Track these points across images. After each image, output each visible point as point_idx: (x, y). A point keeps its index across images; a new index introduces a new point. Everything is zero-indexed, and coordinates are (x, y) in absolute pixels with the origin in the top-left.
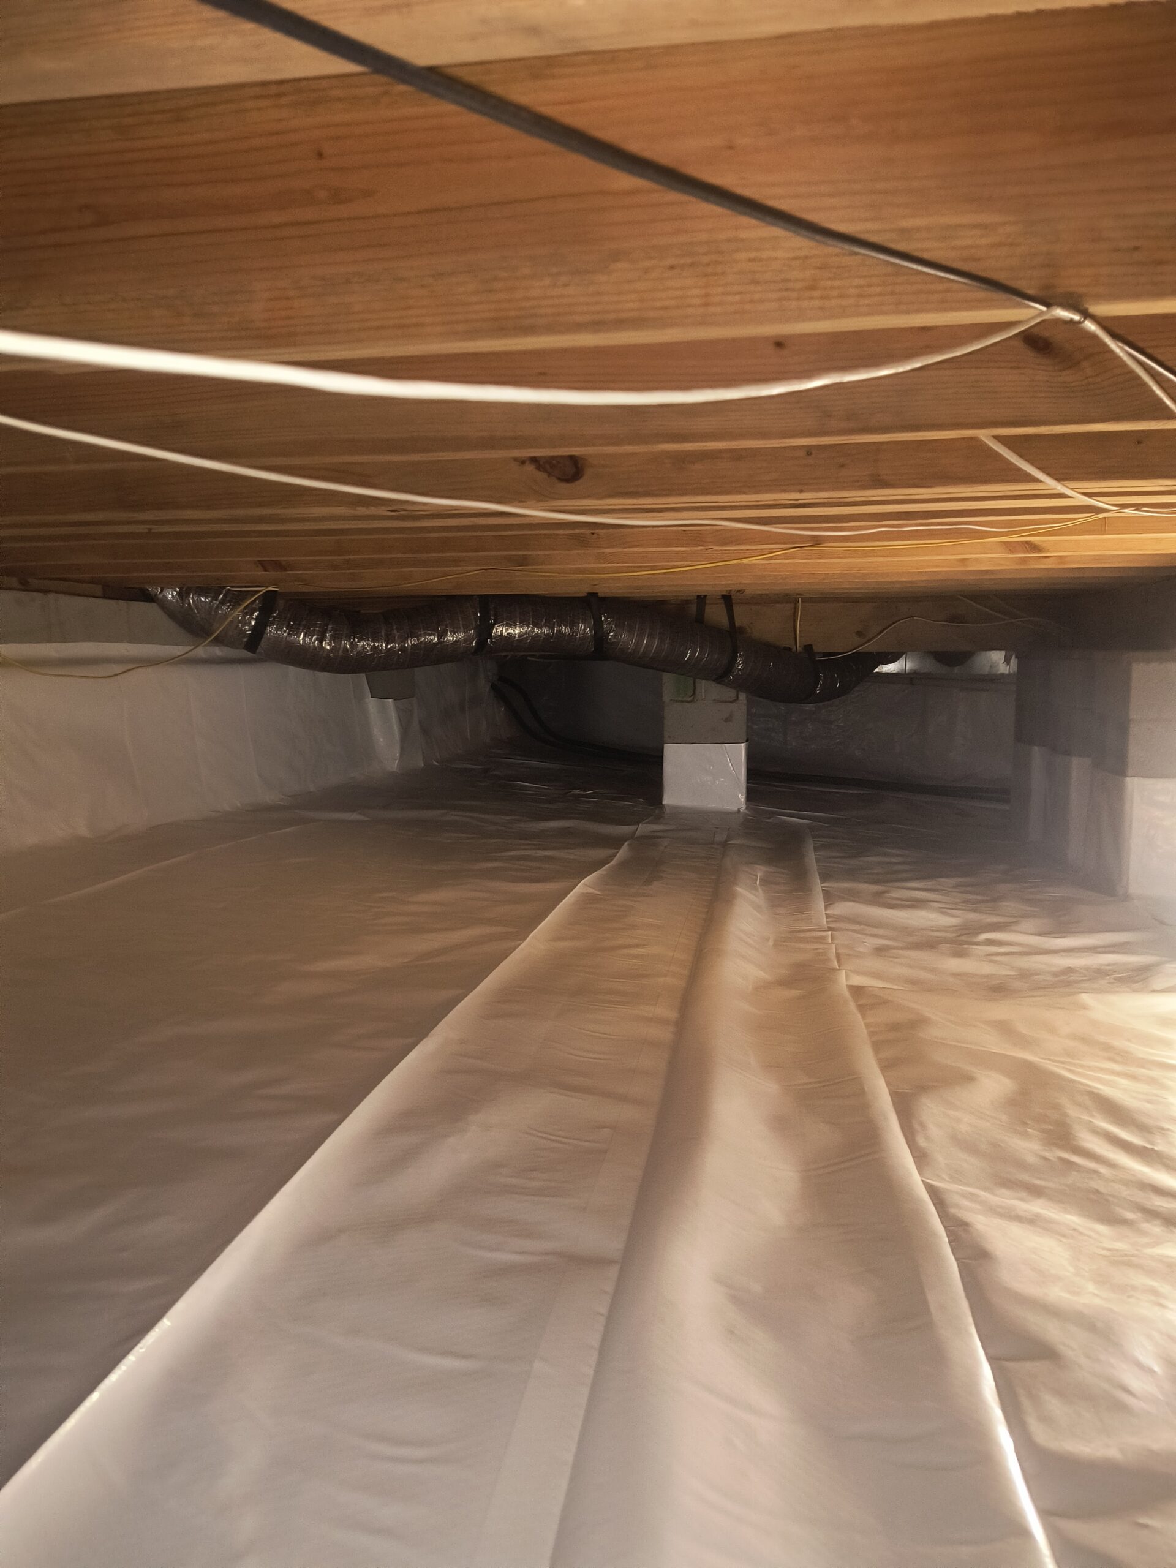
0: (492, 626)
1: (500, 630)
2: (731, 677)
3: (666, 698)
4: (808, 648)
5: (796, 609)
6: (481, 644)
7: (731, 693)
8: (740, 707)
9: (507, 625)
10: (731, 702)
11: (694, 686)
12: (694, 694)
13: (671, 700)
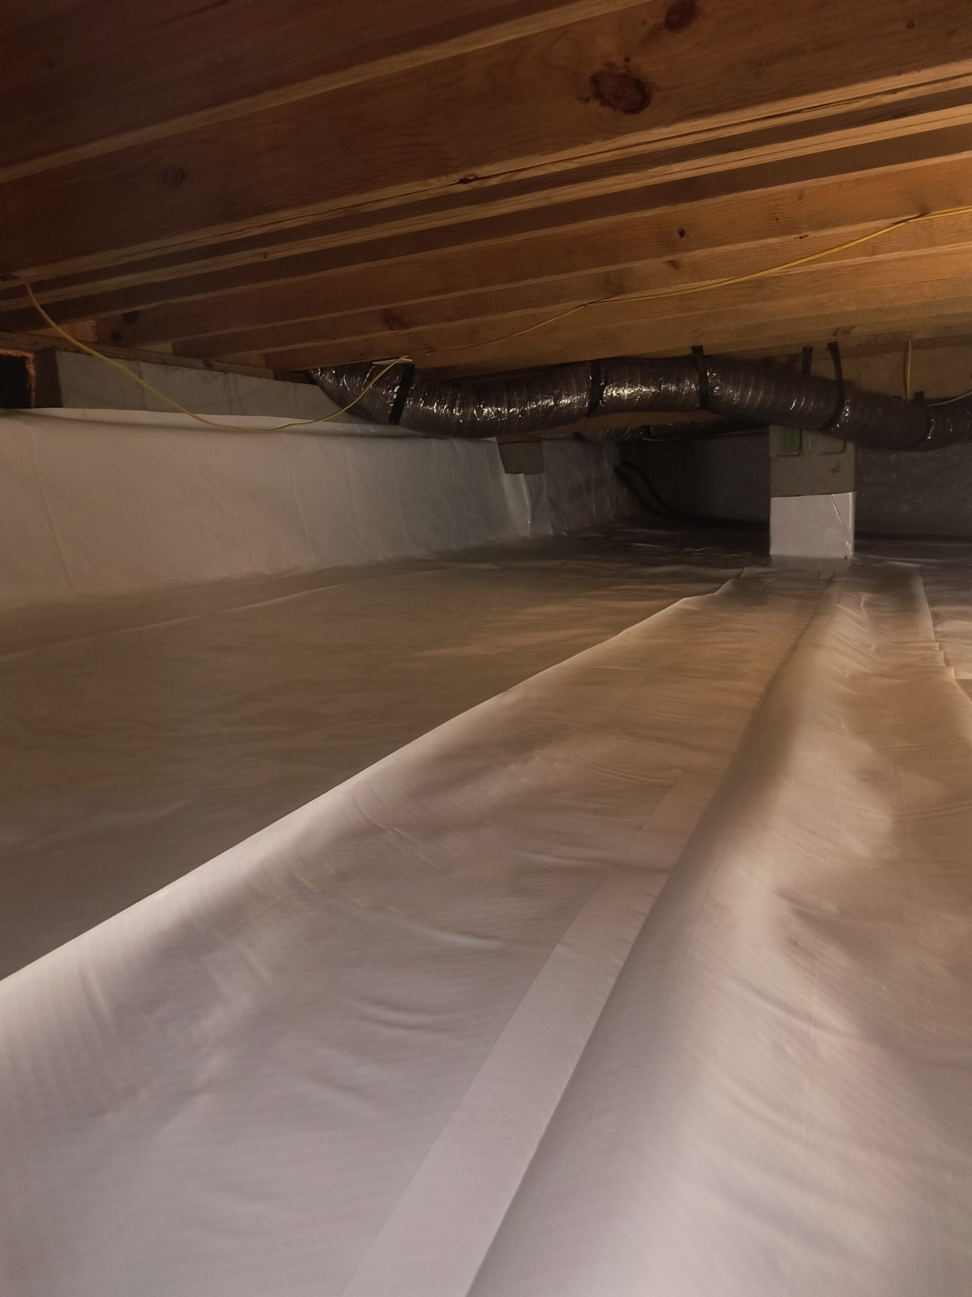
0: (603, 388)
1: (612, 392)
2: (838, 426)
3: (772, 454)
4: (919, 396)
5: (906, 356)
6: (594, 407)
7: (838, 445)
8: (848, 456)
9: (616, 386)
10: (838, 453)
11: (801, 438)
12: (801, 447)
13: (777, 455)
